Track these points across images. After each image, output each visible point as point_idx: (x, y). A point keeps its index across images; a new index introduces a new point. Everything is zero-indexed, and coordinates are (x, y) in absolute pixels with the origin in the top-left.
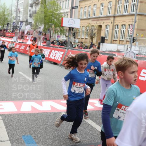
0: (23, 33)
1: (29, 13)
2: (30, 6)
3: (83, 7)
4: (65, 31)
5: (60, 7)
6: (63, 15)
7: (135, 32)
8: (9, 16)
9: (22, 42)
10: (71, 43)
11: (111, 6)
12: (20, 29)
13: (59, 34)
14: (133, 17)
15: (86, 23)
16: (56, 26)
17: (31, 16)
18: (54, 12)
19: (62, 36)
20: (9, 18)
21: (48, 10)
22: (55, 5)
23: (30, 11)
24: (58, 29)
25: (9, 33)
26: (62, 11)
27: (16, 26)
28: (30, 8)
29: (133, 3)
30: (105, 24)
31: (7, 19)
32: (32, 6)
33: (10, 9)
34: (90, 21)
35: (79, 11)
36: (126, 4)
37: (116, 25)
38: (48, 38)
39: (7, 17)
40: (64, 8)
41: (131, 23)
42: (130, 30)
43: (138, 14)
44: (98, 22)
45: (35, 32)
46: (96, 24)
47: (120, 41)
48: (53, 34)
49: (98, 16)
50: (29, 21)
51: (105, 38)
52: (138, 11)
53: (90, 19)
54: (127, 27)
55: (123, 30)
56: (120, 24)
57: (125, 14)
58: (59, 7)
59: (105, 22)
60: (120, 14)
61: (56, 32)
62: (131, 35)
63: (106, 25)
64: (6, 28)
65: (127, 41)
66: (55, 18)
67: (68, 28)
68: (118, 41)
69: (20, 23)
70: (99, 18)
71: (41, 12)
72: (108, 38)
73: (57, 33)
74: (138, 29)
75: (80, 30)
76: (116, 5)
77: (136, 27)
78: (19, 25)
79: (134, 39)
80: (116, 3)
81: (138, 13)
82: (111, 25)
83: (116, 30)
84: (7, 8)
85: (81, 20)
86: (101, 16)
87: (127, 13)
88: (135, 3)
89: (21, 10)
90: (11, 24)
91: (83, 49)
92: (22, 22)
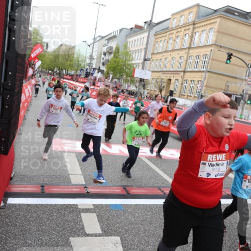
0: (95, 79)
1: (102, 61)
2: (104, 55)
3: (155, 59)
4: (135, 81)
5: (133, 57)
6: (135, 66)
7: (204, 88)
8: (82, 62)
9: (94, 89)
10: (141, 93)
11: (182, 61)
12: (92, 75)
13: (129, 84)
14: (203, 74)
15: (156, 75)
16: (127, 76)
17: (103, 64)
18: (127, 62)
19: (132, 86)
20: (83, 64)
21: (120, 60)
22: (128, 55)
23: (103, 59)
24: (129, 78)
25: (82, 78)
26: (133, 62)
27: (89, 73)
28: (103, 56)
29: (204, 60)
30: (175, 78)
31: (80, 65)
32: (105, 54)
33: (85, 55)
34: (161, 73)
35: (150, 64)
36: (197, 60)
37: (185, 80)
38: (118, 87)
39: (80, 63)
40: (136, 59)
41: (200, 79)
42: (199, 86)
43: (209, 72)
44: (168, 76)
45: (106, 80)
46: (165, 77)
47: (188, 96)
48: (123, 83)
49: (168, 70)
50: (101, 68)
51: (173, 91)
52: (209, 68)
53: (160, 72)
54: (196, 83)
55: (192, 85)
56: (189, 80)
57: (195, 70)
58: (131, 57)
59: (175, 76)
60: (190, 70)
61: (126, 81)
62: (199, 91)
63: (176, 80)
64: (79, 74)
65: (195, 97)
66: (127, 68)
67: (139, 79)
68: (186, 96)
69: (92, 70)
70: (170, 71)
71: (114, 61)
72: (177, 93)
73: (128, 82)
74: (207, 86)
75: (150, 82)
76: (187, 61)
77: (205, 84)
78: (92, 72)
79: (202, 96)
80: (187, 58)
81: (208, 70)
82: (180, 80)
83: (185, 85)
84: (82, 54)
85: (153, 72)
86: (171, 70)
87: (197, 70)
88: (206, 59)
89: (95, 57)
90: (83, 71)
91: (151, 101)
92: (94, 69)
